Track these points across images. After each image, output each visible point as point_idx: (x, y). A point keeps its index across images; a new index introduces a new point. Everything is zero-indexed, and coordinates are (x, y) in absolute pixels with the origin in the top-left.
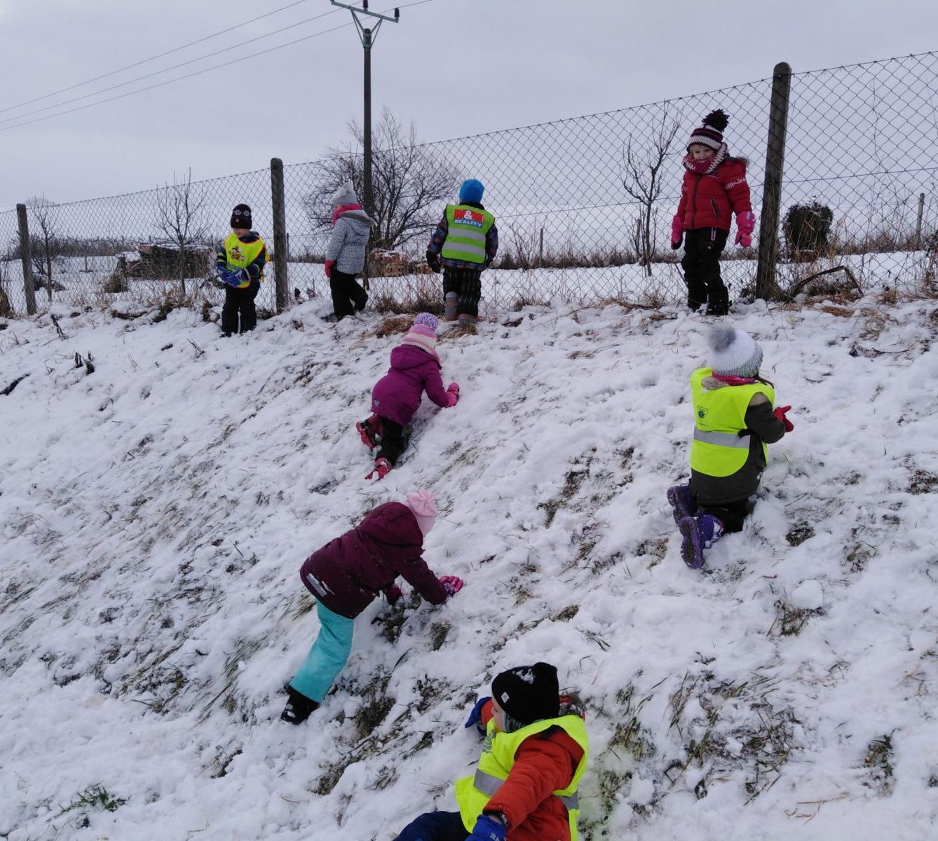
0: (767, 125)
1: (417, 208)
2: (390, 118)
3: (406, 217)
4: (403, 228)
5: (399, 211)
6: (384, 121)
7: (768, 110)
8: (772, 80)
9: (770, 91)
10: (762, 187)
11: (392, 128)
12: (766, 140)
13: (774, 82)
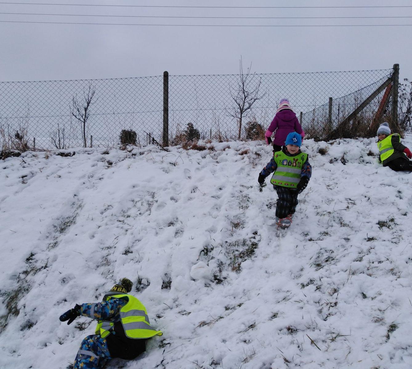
0: (163, 90)
7: (163, 86)
8: (163, 77)
9: (163, 80)
10: (163, 111)
12: (163, 96)
13: (164, 77)
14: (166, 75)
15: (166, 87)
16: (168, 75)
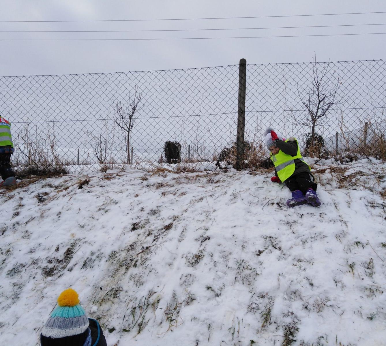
0: (238, 85)
7: (238, 78)
9: (238, 70)
10: (237, 113)
12: (238, 92)
13: (240, 67)
14: (243, 64)
15: (243, 80)
16: (246, 64)
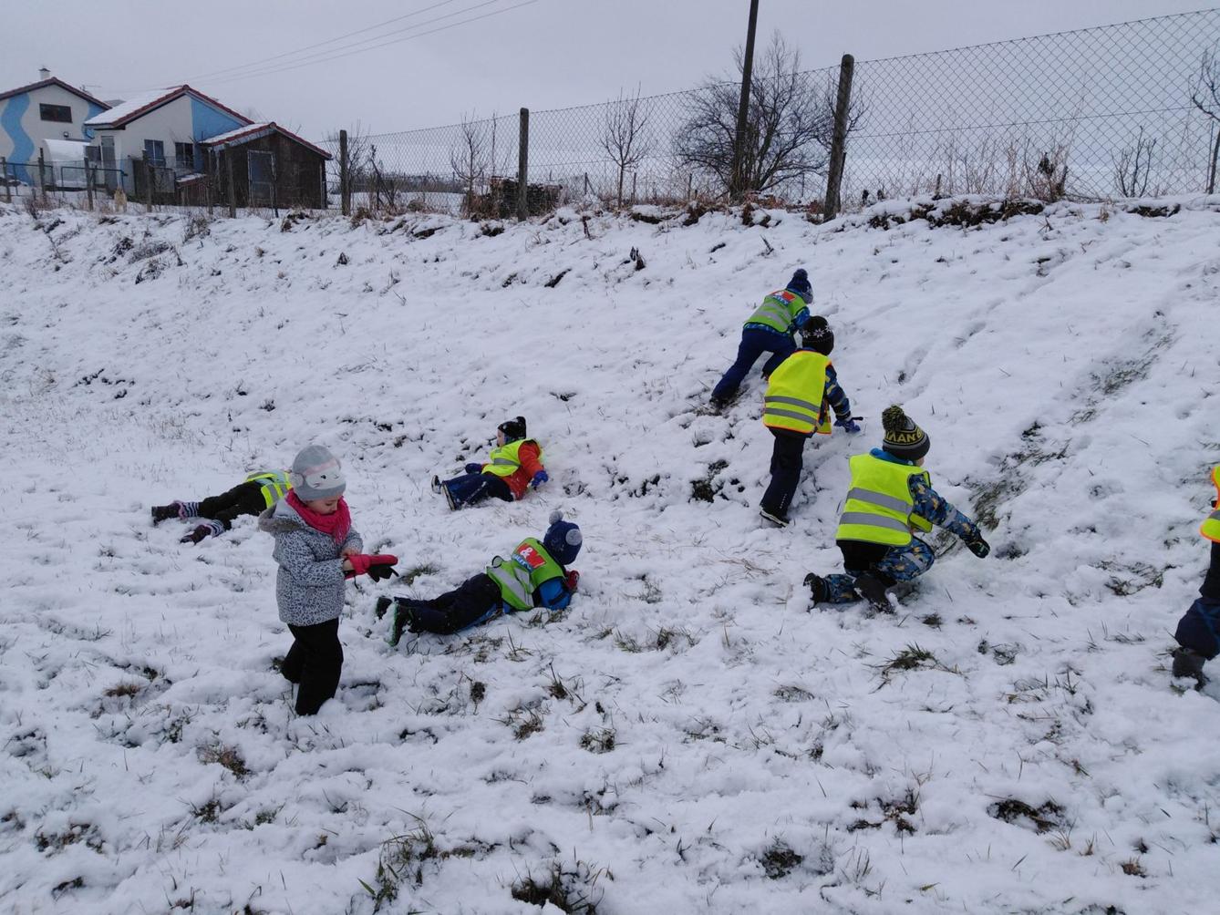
1: (793, 148)
2: (780, 44)
3: (779, 156)
4: (775, 169)
5: (774, 149)
6: (774, 46)
11: (780, 56)
